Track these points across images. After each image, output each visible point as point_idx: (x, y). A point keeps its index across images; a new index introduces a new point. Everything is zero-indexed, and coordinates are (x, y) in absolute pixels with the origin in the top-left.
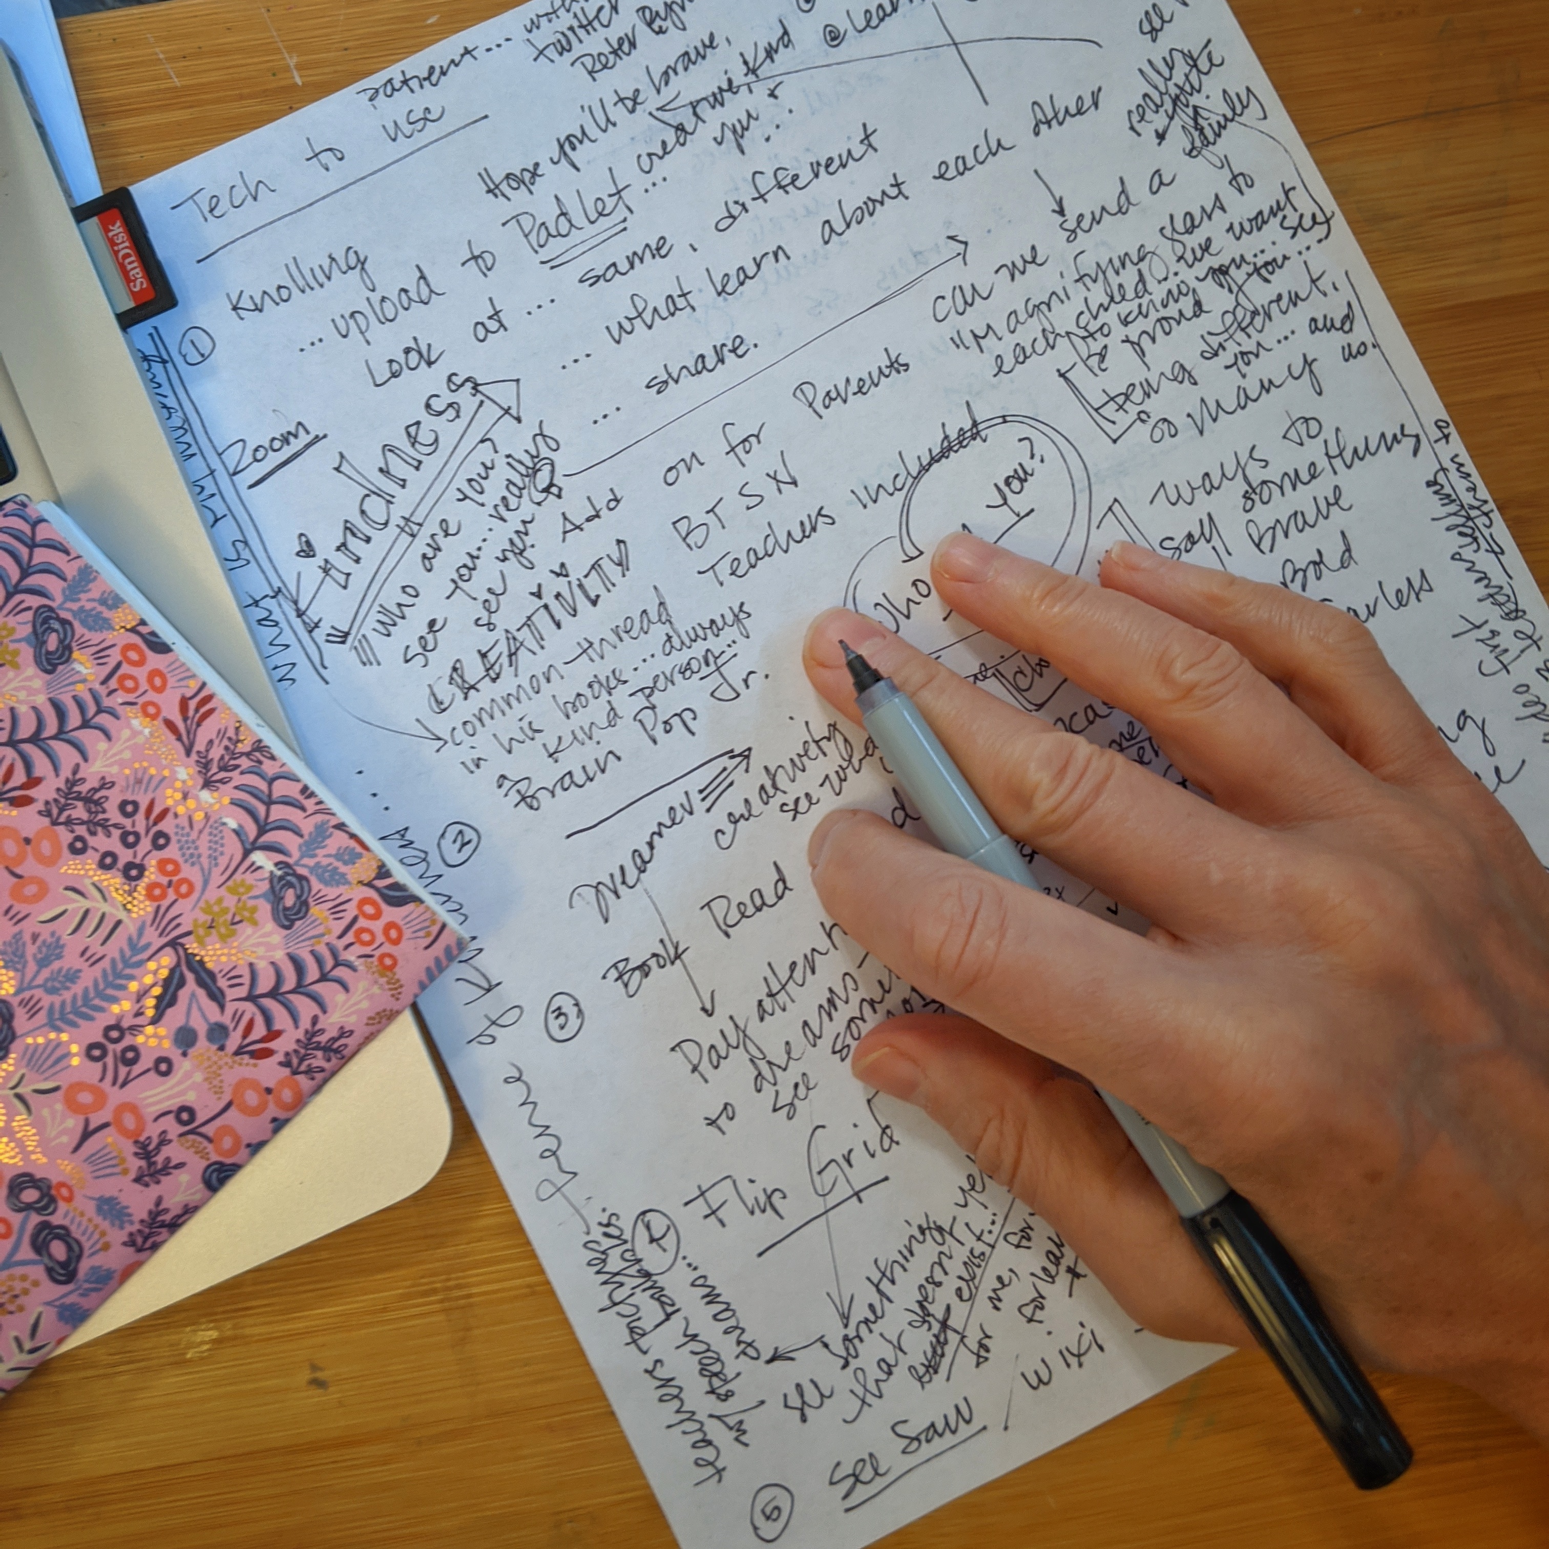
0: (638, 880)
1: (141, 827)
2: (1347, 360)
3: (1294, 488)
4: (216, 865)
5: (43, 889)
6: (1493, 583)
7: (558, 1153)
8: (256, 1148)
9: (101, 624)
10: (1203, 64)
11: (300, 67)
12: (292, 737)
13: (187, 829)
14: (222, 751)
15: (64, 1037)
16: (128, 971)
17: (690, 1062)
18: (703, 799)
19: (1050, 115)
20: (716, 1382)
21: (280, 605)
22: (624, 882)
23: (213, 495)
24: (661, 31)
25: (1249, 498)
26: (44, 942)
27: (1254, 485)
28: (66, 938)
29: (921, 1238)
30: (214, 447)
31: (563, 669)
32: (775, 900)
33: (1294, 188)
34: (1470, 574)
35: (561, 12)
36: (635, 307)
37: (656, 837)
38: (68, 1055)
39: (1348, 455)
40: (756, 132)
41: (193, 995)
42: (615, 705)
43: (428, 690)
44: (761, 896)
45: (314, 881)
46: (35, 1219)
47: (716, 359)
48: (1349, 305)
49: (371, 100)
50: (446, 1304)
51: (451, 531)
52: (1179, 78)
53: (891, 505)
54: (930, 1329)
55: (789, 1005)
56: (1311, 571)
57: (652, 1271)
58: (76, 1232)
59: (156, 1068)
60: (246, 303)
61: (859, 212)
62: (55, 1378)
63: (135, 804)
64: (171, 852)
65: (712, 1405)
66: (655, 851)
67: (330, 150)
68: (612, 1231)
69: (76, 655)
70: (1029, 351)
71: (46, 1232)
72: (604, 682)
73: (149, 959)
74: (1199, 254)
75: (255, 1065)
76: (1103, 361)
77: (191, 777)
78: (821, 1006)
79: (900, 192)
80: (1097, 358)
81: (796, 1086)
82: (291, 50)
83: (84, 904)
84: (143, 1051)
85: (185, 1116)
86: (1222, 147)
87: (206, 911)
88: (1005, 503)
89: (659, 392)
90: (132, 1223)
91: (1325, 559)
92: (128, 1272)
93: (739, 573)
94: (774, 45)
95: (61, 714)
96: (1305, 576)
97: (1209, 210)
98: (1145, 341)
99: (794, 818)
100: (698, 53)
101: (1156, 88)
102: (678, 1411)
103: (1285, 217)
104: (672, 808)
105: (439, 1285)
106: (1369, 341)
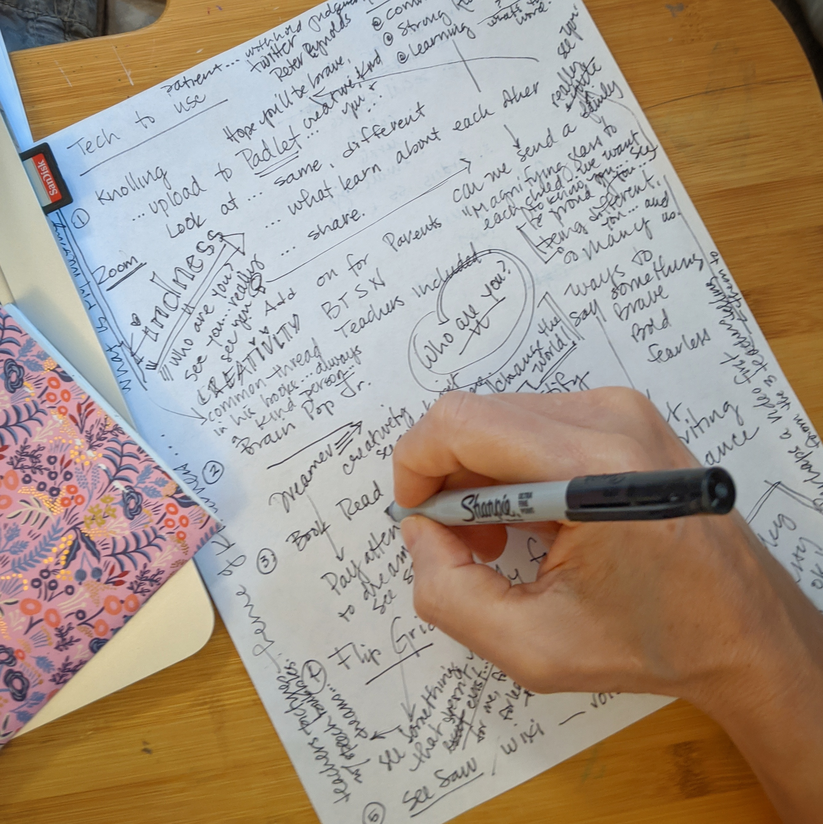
0: (304, 491)
1: (58, 470)
2: (665, 221)
3: (638, 287)
4: (96, 488)
5: (10, 502)
6: (741, 336)
7: (265, 631)
8: (115, 631)
9: (38, 367)
10: (591, 70)
11: (133, 76)
12: (132, 421)
13: (81, 470)
14: (98, 431)
15: (20, 576)
16: (52, 542)
17: (331, 584)
18: (338, 448)
19: (512, 97)
20: (345, 750)
21: (123, 350)
22: (297, 492)
23: (89, 294)
24: (315, 56)
25: (615, 292)
26: (10, 528)
27: (618, 285)
28: (21, 526)
29: (449, 675)
30: (89, 270)
31: (266, 381)
32: (374, 501)
33: (636, 133)
34: (729, 331)
35: (265, 46)
36: (303, 196)
37: (313, 468)
38: (22, 585)
39: (666, 269)
40: (363, 107)
41: (84, 554)
42: (292, 399)
43: (197, 393)
44: (367, 499)
45: (144, 495)
46: (6, 668)
47: (343, 222)
48: (666, 193)
49: (168, 91)
50: (211, 710)
51: (210, 311)
52: (578, 77)
53: (432, 295)
54: (454, 722)
55: (382, 555)
56: (647, 329)
57: (313, 692)
58: (26, 675)
59: (66, 591)
60: (105, 196)
61: (415, 147)
62: (14, 749)
63: (55, 458)
64: (74, 481)
65: (343, 761)
66: (313, 475)
67: (147, 117)
68: (291, 671)
69: (25, 383)
70: (502, 217)
71: (11, 675)
72: (286, 387)
73: (63, 536)
74: (588, 167)
75: (115, 589)
76: (539, 222)
77: (83, 444)
78: (398, 556)
79: (436, 137)
80: (536, 220)
81: (385, 596)
82: (128, 67)
83: (30, 508)
84: (60, 582)
85: (80, 615)
86: (600, 112)
87: (90, 511)
88: (491, 294)
89: (315, 239)
90: (54, 670)
91: (654, 323)
92: (52, 694)
93: (356, 330)
94: (372, 63)
95: (18, 413)
96: (644, 333)
97: (593, 144)
98: (561, 212)
99: (384, 458)
100: (334, 67)
101: (566, 82)
102: (326, 764)
103: (632, 148)
104: (321, 453)
105: (207, 700)
106: (677, 212)
